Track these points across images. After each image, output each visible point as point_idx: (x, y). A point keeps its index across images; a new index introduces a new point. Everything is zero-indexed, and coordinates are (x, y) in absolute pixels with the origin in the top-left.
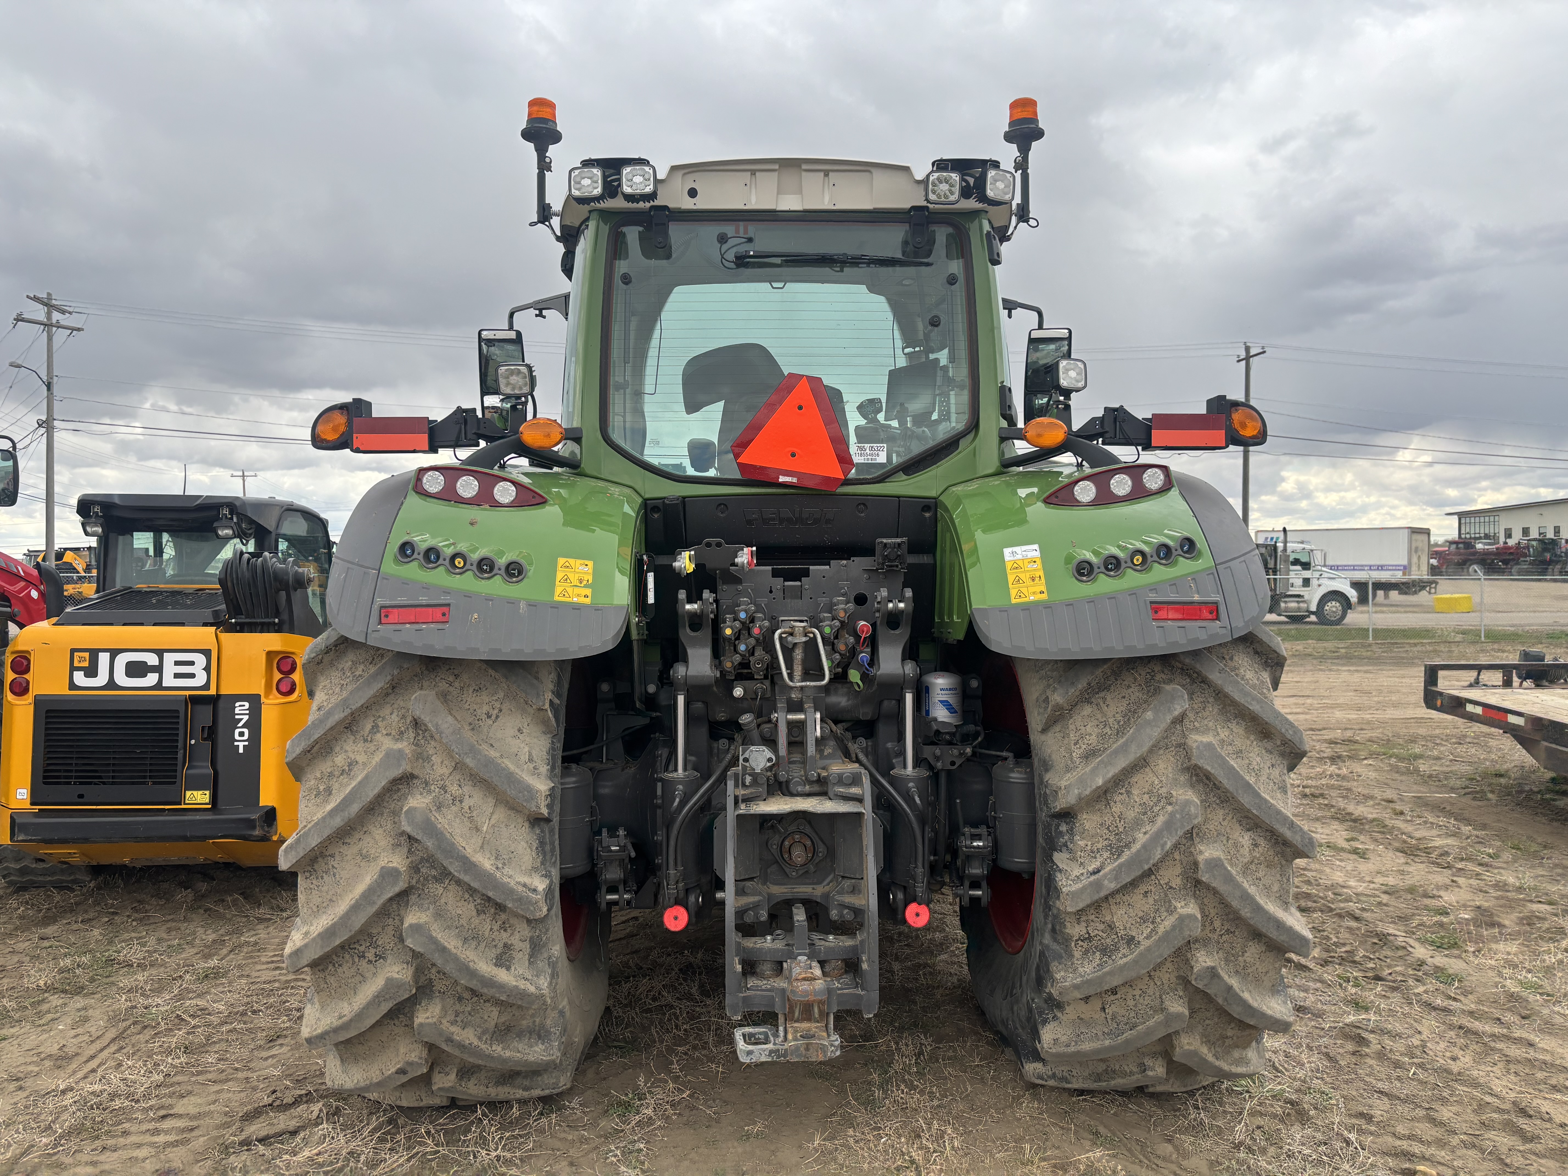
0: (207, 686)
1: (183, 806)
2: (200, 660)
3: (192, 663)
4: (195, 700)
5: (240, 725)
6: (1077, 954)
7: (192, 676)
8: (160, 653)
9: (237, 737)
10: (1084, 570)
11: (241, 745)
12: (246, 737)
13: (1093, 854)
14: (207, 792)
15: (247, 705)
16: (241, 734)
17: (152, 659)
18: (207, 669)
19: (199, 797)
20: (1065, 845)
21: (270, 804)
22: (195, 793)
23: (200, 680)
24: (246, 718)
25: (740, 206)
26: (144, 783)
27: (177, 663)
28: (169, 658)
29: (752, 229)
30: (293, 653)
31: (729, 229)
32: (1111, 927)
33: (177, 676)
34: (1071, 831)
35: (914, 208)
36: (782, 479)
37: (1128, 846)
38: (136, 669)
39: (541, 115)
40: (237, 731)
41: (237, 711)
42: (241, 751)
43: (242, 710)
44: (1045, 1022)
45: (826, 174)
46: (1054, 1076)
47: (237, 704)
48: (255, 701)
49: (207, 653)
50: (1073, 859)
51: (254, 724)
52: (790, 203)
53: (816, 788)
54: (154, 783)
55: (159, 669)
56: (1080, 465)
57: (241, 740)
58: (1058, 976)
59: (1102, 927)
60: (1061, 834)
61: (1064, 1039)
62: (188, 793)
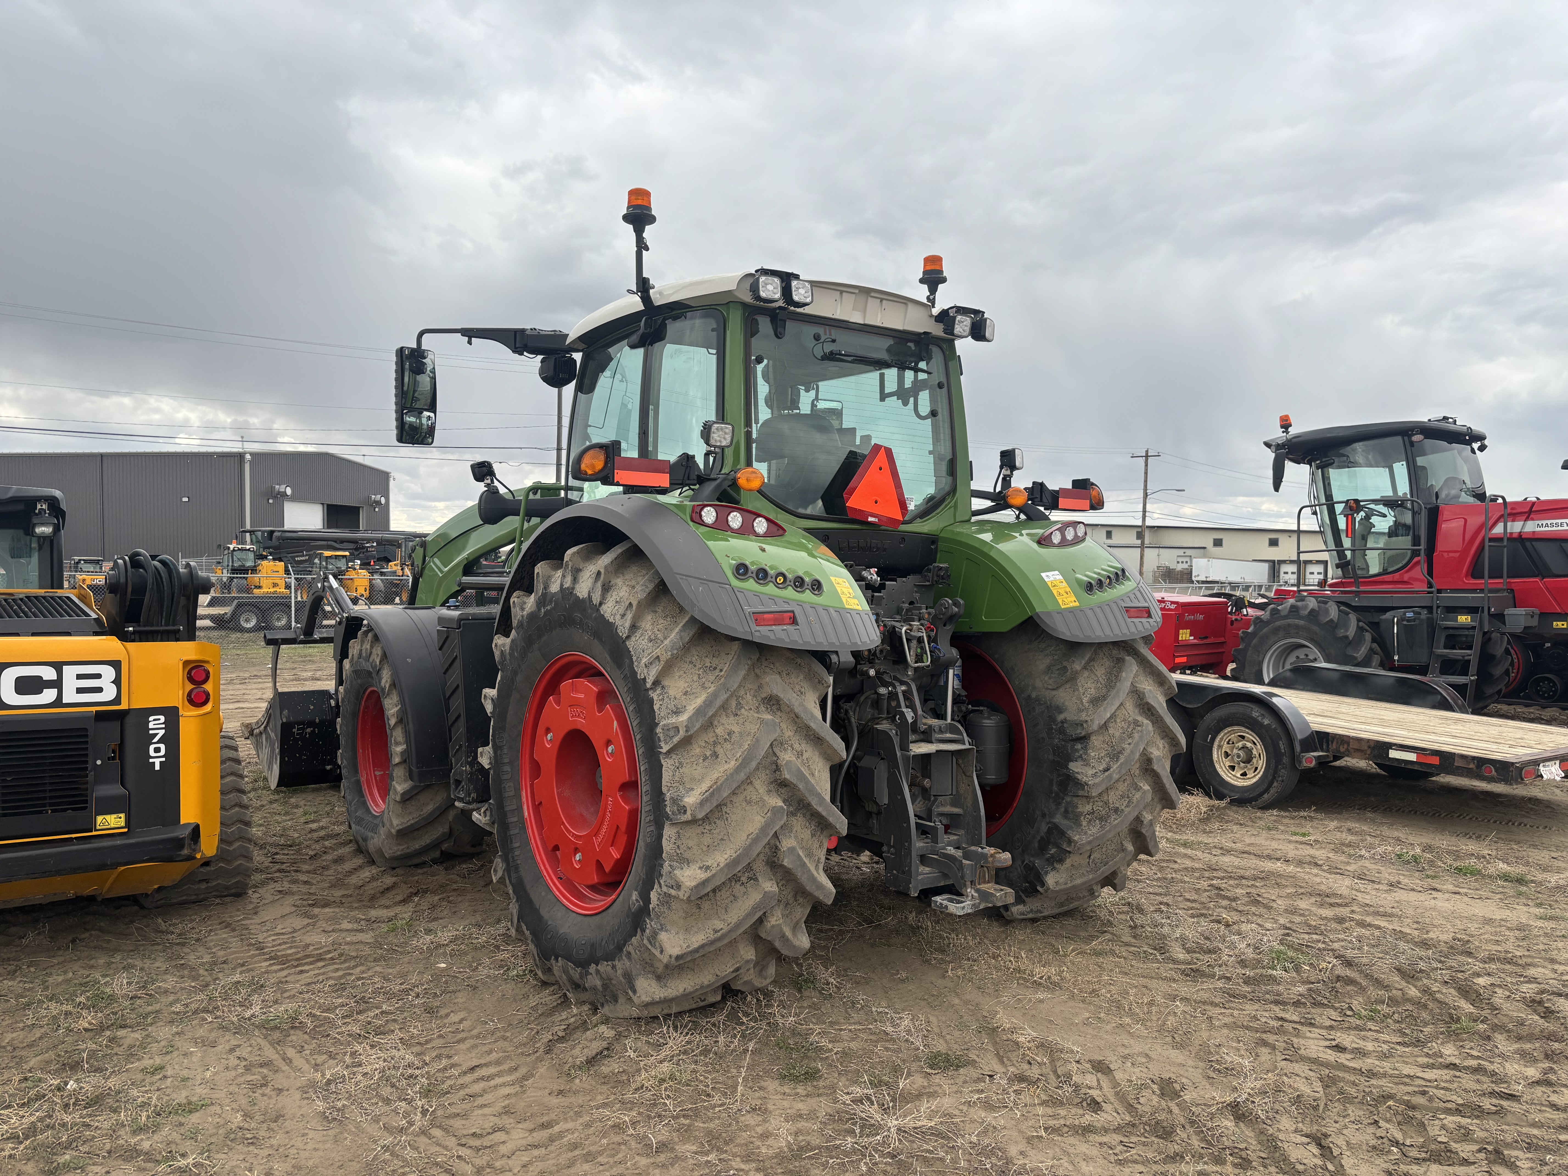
0: (117, 700)
1: (94, 833)
2: (108, 673)
3: (98, 676)
4: (101, 716)
5: (155, 740)
6: (1084, 823)
7: (99, 690)
8: (58, 666)
9: (152, 753)
10: (1089, 588)
11: (157, 762)
12: (163, 752)
13: (1100, 759)
14: (122, 815)
15: (162, 719)
16: (157, 750)
17: (49, 674)
18: (117, 682)
19: (113, 821)
20: (1081, 757)
21: (192, 821)
22: (108, 817)
23: (109, 693)
24: (162, 732)
25: (829, 315)
26: (40, 812)
27: (80, 677)
28: (70, 672)
29: (835, 333)
30: (207, 662)
31: (820, 330)
32: (1106, 803)
33: (80, 691)
34: (1085, 748)
35: (925, 333)
36: (870, 519)
37: (1120, 752)
38: (25, 685)
39: (640, 202)
40: (152, 748)
41: (151, 725)
42: (157, 767)
43: (156, 725)
44: (1047, 873)
45: (882, 300)
46: (1032, 911)
47: (151, 718)
48: (172, 715)
49: (116, 665)
50: (1088, 765)
51: (172, 739)
52: (856, 318)
53: (922, 737)
54: (53, 811)
55: (57, 684)
56: (1018, 517)
57: (157, 757)
58: (1076, 838)
59: (1101, 804)
60: (1077, 751)
61: (1062, 880)
62: (99, 819)
